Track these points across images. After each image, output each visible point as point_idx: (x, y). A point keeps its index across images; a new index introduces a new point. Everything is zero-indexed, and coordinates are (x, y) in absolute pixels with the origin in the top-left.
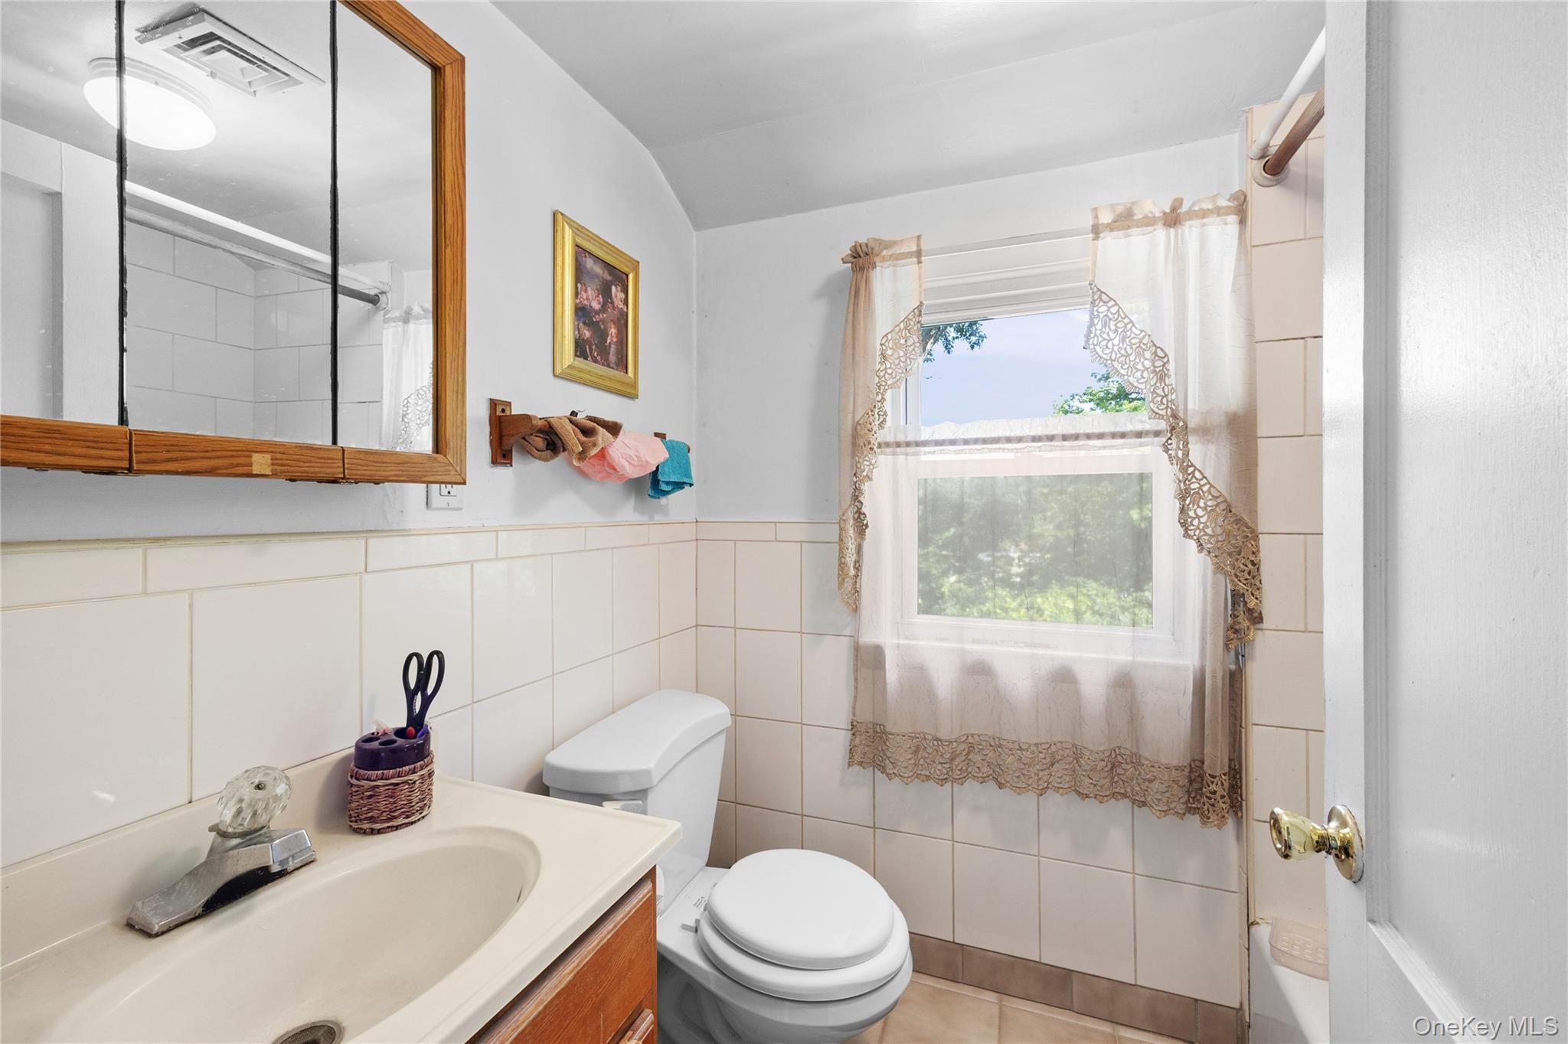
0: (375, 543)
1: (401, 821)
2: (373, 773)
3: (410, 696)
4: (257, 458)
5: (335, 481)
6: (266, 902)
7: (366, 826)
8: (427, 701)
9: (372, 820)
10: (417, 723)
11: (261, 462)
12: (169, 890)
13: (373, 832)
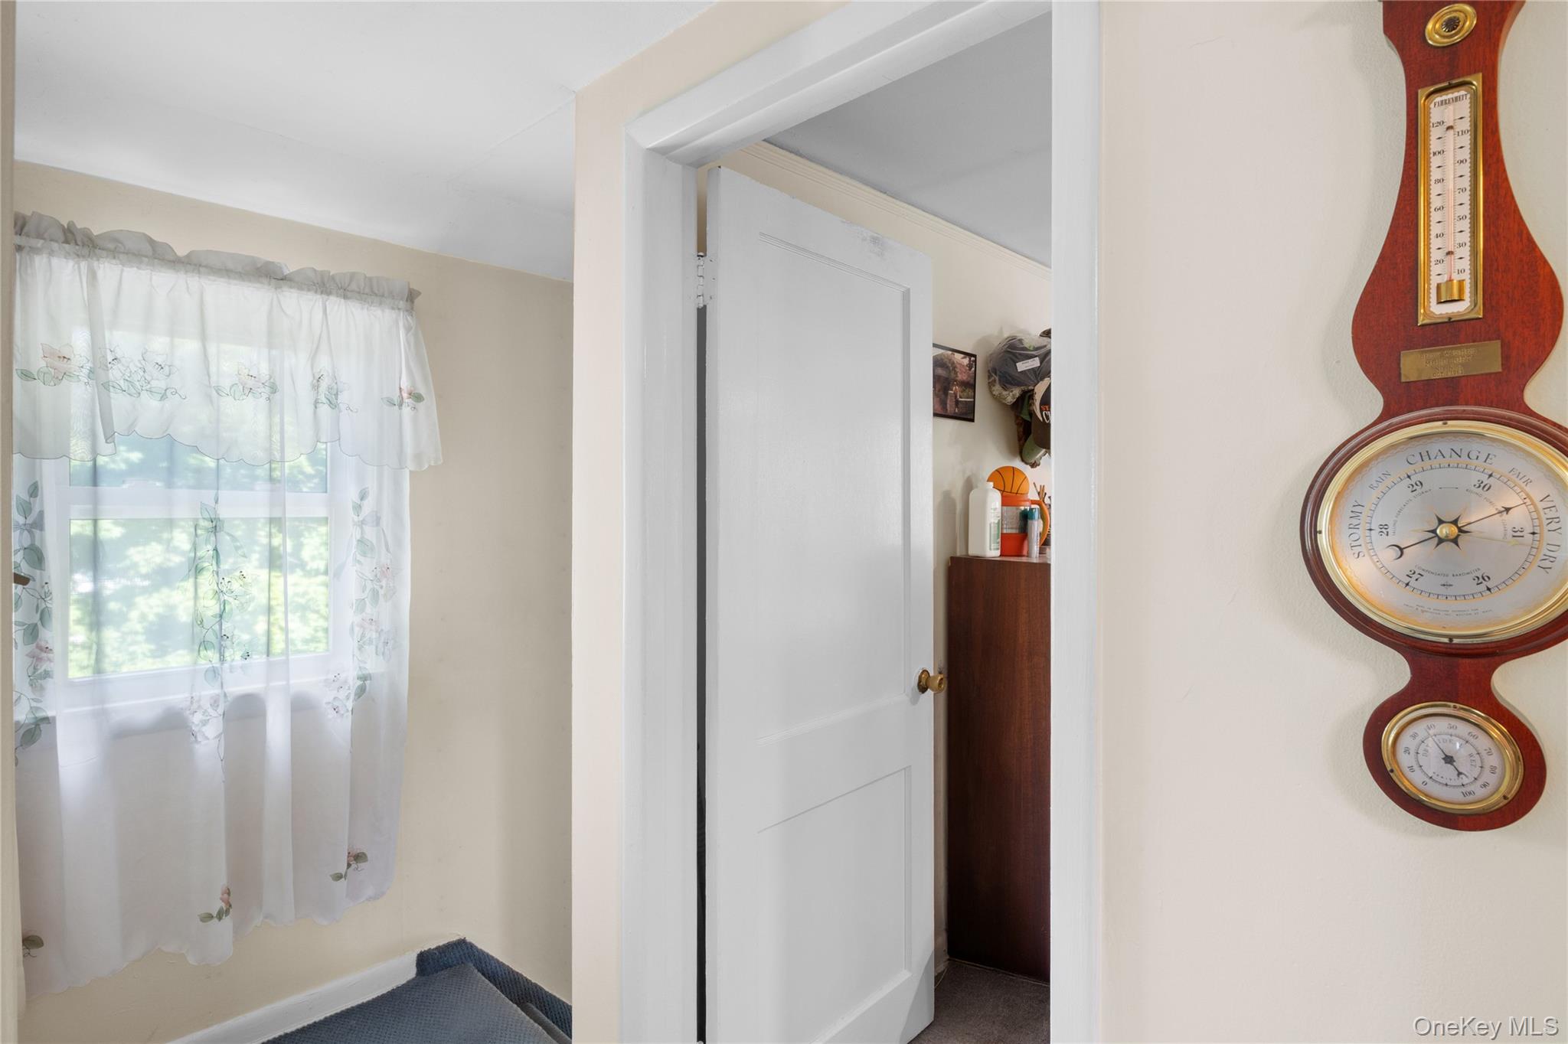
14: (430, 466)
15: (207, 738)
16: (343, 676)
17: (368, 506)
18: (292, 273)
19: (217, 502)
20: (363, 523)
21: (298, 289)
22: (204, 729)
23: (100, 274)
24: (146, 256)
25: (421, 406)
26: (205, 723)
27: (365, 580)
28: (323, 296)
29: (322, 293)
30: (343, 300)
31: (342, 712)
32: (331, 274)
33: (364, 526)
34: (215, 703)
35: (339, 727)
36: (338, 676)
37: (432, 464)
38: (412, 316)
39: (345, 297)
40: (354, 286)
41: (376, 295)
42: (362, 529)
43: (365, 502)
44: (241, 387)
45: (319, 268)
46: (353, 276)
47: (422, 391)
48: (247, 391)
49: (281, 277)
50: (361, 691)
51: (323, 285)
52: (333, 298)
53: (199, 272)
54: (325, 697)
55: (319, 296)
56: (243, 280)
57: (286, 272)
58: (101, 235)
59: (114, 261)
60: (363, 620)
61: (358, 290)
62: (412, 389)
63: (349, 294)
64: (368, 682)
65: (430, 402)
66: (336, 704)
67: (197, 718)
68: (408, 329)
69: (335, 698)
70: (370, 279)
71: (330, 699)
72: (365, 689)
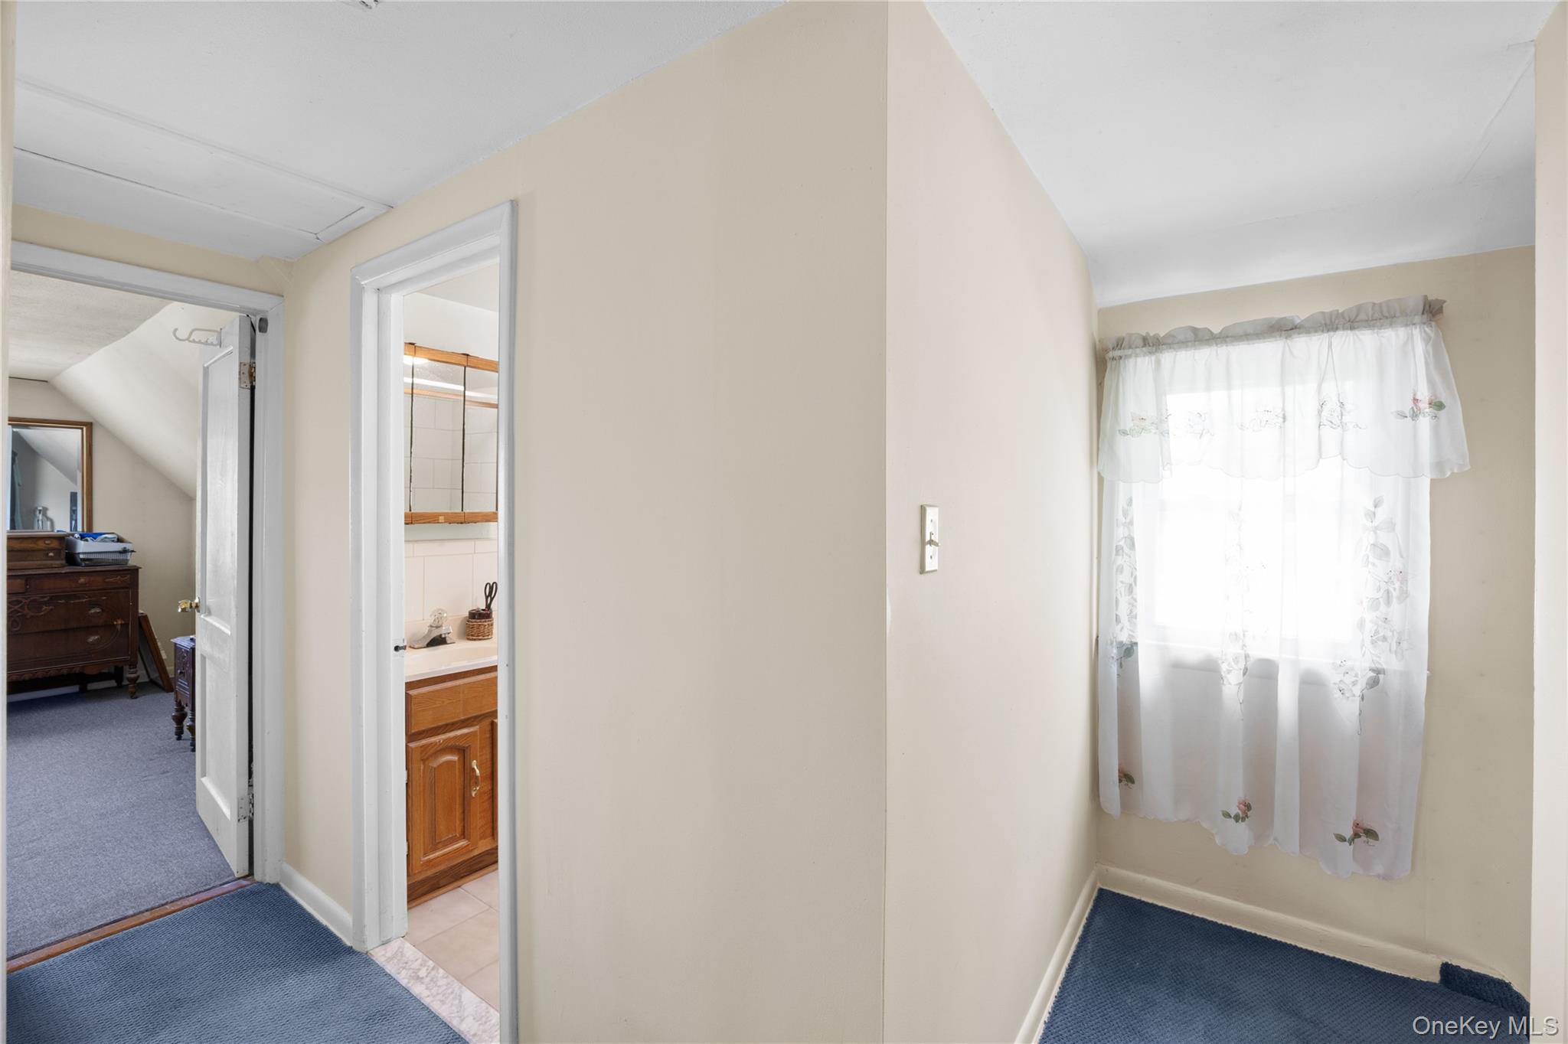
0: (478, 542)
1: (480, 638)
2: (474, 620)
3: (487, 598)
4: (440, 517)
5: (462, 523)
6: (442, 648)
7: (471, 638)
8: (492, 599)
9: (472, 635)
10: (488, 606)
11: (441, 519)
12: (417, 641)
13: (473, 640)
14: (1453, 473)
15: (1230, 684)
16: (1349, 663)
17: (1382, 514)
18: (1303, 321)
19: (1240, 509)
20: (1375, 529)
21: (1306, 333)
22: (1229, 676)
23: (1163, 360)
24: (1190, 341)
25: (1442, 414)
26: (1229, 672)
27: (1380, 581)
28: (1330, 333)
29: (1328, 331)
30: (1349, 332)
31: (1347, 695)
32: (1340, 312)
33: (1378, 532)
34: (1236, 660)
35: (1347, 709)
36: (1344, 663)
37: (1456, 471)
38: (1431, 326)
39: (1352, 328)
40: (1362, 316)
41: (1387, 318)
42: (1375, 533)
43: (1379, 510)
44: (1259, 421)
45: (1327, 310)
46: (1359, 308)
47: (1443, 397)
48: (1263, 423)
49: (1290, 327)
50: (1374, 683)
51: (1330, 324)
52: (1340, 333)
53: (1226, 342)
54: (1333, 678)
55: (1326, 335)
56: (1260, 339)
57: (1298, 321)
58: (1166, 334)
59: (1170, 350)
60: (1377, 617)
61: (1367, 318)
62: (1433, 398)
63: (1356, 325)
64: (1381, 676)
65: (1455, 408)
66: (1342, 686)
67: (1224, 667)
68: (1427, 340)
69: (1341, 681)
70: (1380, 305)
71: (1337, 680)
72: (1378, 683)
